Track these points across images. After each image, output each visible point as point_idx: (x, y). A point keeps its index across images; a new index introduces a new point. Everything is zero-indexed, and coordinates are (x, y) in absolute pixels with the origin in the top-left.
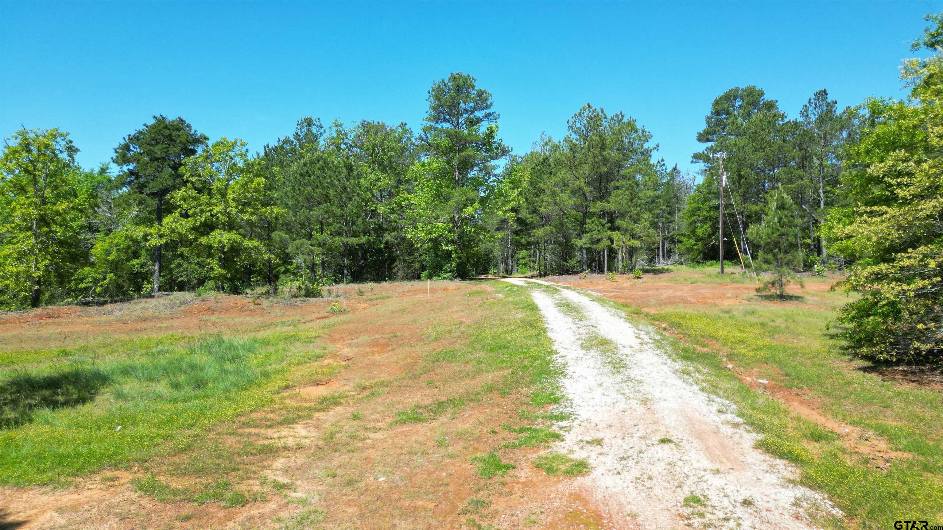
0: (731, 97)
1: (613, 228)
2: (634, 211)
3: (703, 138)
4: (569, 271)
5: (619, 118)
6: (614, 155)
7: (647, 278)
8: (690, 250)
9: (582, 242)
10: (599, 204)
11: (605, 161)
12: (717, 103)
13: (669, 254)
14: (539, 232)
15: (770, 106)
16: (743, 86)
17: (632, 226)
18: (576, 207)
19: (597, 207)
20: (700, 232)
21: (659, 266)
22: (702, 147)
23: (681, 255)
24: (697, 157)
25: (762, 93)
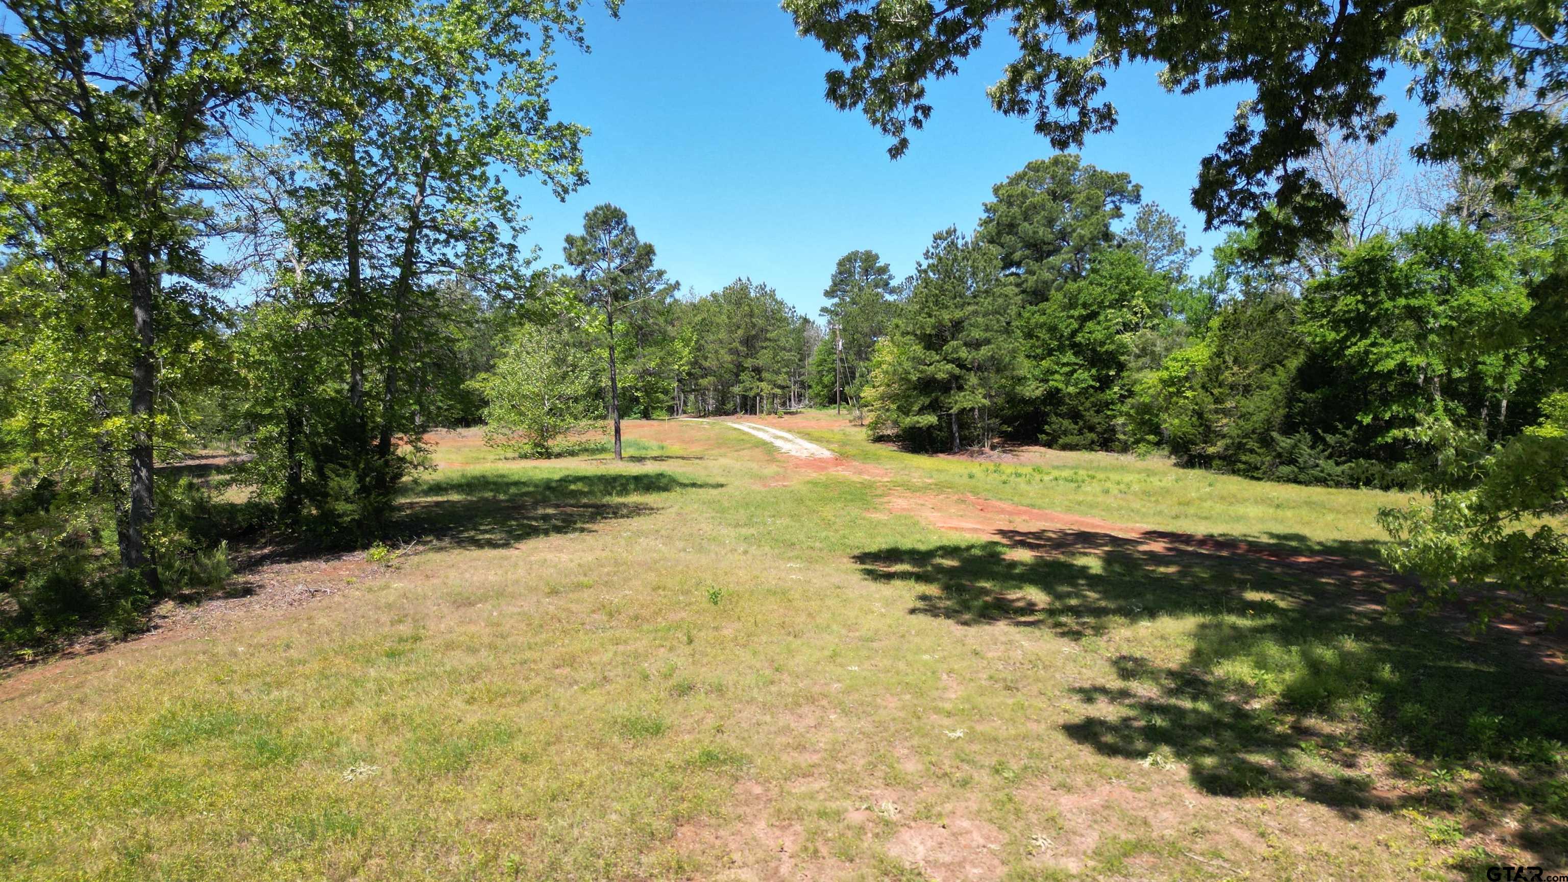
0: (851, 258)
1: (760, 379)
2: (776, 367)
3: (829, 294)
4: (727, 413)
5: (763, 287)
6: (760, 322)
7: (786, 417)
8: (818, 395)
9: (736, 389)
10: (750, 360)
11: (754, 326)
12: (841, 264)
13: (800, 397)
14: (704, 382)
15: (884, 270)
16: (862, 249)
17: (775, 377)
18: (732, 362)
19: (749, 363)
20: (826, 380)
21: (793, 409)
22: (829, 303)
23: (810, 399)
24: (824, 310)
25: (877, 257)
